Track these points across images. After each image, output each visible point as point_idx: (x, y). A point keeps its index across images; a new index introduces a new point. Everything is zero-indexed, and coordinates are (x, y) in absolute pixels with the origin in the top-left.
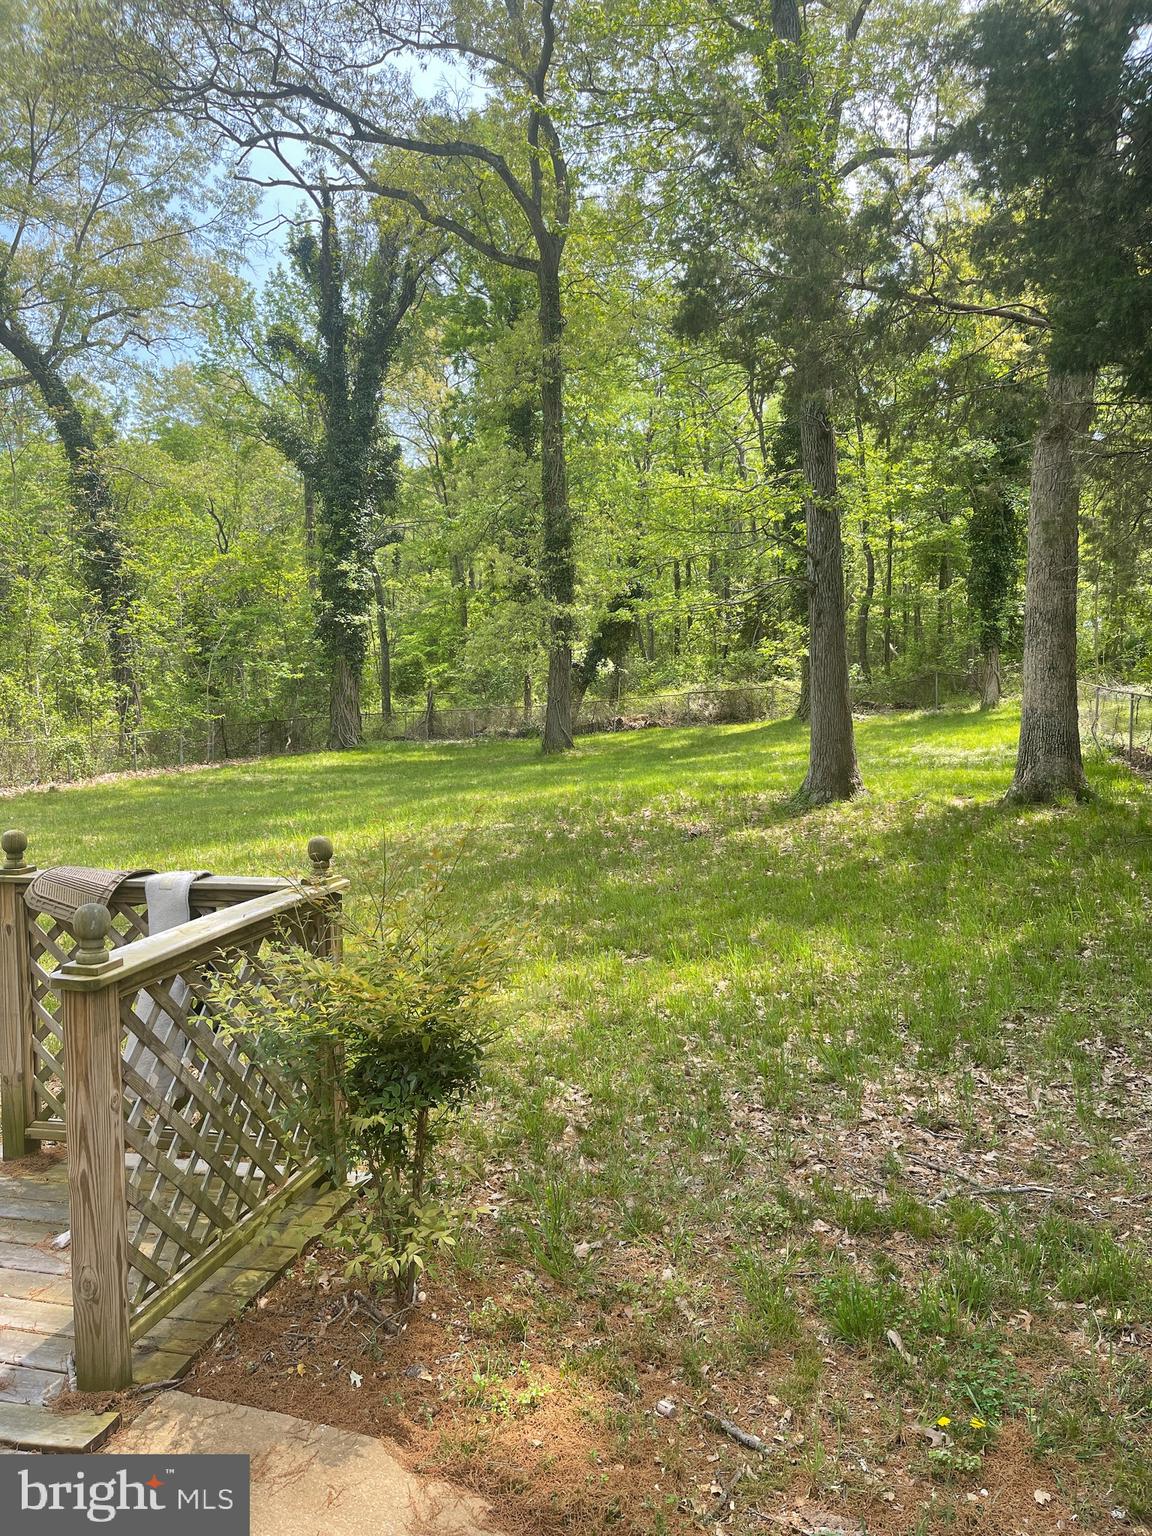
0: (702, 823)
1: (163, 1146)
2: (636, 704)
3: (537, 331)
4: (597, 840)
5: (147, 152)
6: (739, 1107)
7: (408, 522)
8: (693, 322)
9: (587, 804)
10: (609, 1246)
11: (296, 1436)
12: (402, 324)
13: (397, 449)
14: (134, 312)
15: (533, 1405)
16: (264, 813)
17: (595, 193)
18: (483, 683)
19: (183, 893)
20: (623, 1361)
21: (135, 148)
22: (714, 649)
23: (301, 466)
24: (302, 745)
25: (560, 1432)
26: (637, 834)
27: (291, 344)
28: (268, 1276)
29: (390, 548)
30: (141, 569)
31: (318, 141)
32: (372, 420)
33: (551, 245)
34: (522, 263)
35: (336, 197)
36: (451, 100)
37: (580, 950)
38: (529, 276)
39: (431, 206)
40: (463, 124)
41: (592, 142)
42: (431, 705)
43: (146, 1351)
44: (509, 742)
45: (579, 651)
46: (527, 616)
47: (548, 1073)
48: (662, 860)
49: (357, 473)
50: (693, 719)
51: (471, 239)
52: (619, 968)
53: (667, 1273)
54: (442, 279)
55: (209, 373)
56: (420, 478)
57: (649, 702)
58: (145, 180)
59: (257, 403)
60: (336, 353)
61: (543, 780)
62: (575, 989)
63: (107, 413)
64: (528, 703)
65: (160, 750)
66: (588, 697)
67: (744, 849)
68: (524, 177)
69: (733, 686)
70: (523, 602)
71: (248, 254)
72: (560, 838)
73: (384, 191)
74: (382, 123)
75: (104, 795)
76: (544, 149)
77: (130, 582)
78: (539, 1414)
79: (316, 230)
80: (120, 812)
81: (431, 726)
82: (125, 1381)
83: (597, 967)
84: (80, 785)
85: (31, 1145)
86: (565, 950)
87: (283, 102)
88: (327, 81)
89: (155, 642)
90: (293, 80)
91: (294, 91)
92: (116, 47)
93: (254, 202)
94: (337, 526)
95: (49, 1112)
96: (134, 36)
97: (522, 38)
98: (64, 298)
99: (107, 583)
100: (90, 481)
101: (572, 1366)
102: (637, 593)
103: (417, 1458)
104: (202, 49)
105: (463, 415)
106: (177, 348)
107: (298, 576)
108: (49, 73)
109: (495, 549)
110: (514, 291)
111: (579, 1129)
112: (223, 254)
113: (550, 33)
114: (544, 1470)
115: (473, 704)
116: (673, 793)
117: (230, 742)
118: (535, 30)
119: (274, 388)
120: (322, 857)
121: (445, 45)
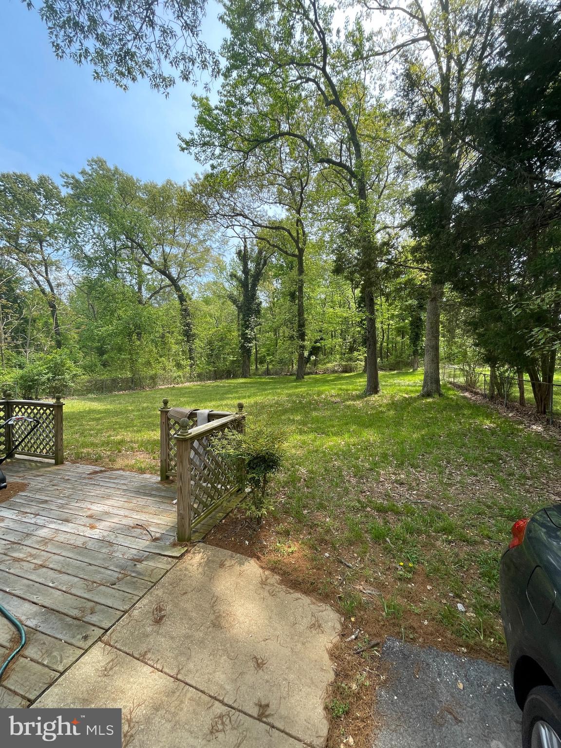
0: (338, 400)
1: (200, 479)
2: (321, 368)
3: (297, 273)
4: (310, 403)
5: (202, 230)
6: (347, 476)
7: (263, 320)
8: (338, 270)
9: (307, 394)
10: (312, 512)
11: (232, 557)
12: (263, 271)
13: (261, 302)
14: (197, 269)
15: (292, 553)
16: (225, 394)
17: (313, 238)
18: (281, 361)
19: (206, 415)
20: (316, 542)
21: (199, 229)
22: (342, 354)
23: (237, 306)
24: (235, 376)
25: (299, 560)
26: (321, 402)
27: (235, 276)
28: (225, 515)
29: (258, 327)
30: (196, 332)
31: (244, 227)
32: (255, 295)
33: (301, 251)
34: (294, 255)
35: (248, 240)
36: (277, 216)
37: (305, 432)
38: (295, 259)
39: (271, 242)
40: (280, 222)
41: (312, 226)
42: (268, 367)
43: (195, 532)
44: (288, 377)
45: (306, 354)
46: (292, 344)
47: (297, 464)
48: (327, 409)
49: (251, 308)
50: (336, 372)
51: (281, 250)
52: (316, 438)
53: (328, 520)
54: (273, 260)
55: (215, 283)
56: (266, 309)
57: (324, 367)
58: (201, 237)
59: (227, 291)
60: (246, 278)
61: (296, 387)
62: (304, 443)
63: (190, 293)
64: (293, 367)
65: (200, 377)
66: (308, 365)
67: (349, 406)
68: (295, 235)
69: (346, 363)
70: (292, 341)
71: (226, 254)
72: (300, 402)
73: (259, 238)
74: (260, 222)
75: (186, 388)
76: (300, 228)
77: (194, 335)
78: (294, 555)
79: (242, 248)
80: (191, 392)
81: (267, 373)
82: (189, 540)
83: (310, 437)
84: (180, 385)
85: (167, 477)
86: (301, 432)
87: (235, 217)
88: (247, 212)
89: (200, 350)
90: (238, 212)
91: (238, 215)
92: (195, 205)
93: (227, 242)
94: (246, 321)
95: (172, 469)
96: (200, 202)
97: (295, 201)
98: (181, 266)
99: (188, 335)
100: (185, 310)
101: (303, 543)
102: (322, 339)
103: (262, 564)
104: (216, 204)
105: (278, 293)
106: (208, 277)
107: (235, 334)
108: (179, 211)
109: (285, 328)
110: (291, 262)
111: (305, 480)
112: (220, 254)
113: (302, 199)
114: (295, 570)
115: (279, 367)
116: (330, 391)
117: (217, 375)
118: (298, 198)
119: (231, 287)
120: (241, 406)
121: (276, 203)
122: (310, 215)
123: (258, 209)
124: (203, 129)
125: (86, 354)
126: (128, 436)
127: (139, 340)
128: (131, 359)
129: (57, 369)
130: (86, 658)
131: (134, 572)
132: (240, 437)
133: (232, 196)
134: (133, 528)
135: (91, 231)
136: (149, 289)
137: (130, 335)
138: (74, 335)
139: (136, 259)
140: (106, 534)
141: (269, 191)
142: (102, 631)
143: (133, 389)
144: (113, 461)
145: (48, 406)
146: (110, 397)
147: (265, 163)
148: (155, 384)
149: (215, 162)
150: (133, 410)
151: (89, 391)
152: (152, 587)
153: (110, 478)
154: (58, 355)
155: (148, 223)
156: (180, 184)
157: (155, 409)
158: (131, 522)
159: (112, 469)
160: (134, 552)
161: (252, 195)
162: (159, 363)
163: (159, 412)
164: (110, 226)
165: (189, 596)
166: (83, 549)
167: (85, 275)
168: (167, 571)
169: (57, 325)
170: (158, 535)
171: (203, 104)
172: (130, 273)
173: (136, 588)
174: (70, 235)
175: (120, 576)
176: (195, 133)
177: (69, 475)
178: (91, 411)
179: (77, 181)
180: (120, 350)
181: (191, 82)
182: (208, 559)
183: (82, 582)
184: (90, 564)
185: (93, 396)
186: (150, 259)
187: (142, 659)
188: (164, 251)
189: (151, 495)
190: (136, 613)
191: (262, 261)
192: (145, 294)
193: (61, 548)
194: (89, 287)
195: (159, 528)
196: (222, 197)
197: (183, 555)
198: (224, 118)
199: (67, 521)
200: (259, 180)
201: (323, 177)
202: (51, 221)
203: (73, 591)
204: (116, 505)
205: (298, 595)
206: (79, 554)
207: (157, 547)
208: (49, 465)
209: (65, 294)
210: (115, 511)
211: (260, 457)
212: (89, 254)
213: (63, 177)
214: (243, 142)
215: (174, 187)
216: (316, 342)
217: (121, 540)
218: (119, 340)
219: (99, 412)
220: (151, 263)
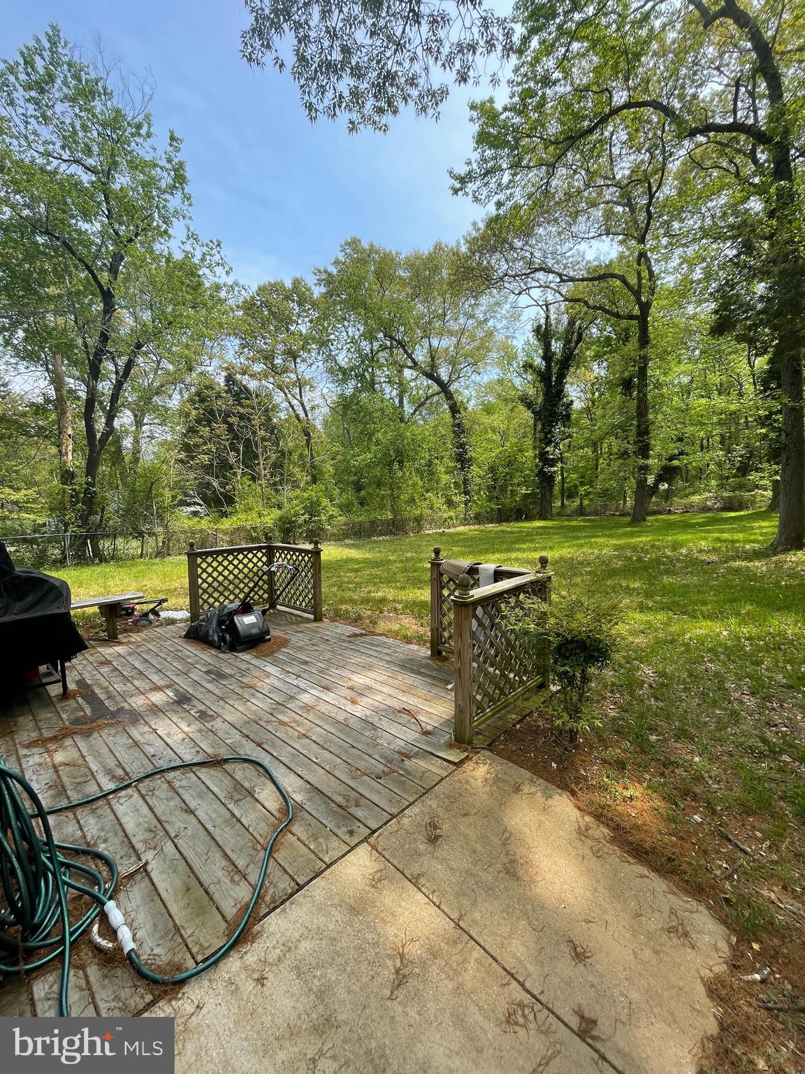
0: (714, 558)
1: (485, 662)
2: (678, 502)
3: (637, 345)
4: (658, 561)
5: (482, 305)
6: (736, 690)
7: (575, 430)
8: (721, 327)
9: (653, 546)
10: (665, 740)
11: (531, 781)
12: (576, 351)
13: (572, 401)
14: (475, 364)
15: (631, 798)
16: (514, 543)
17: (668, 281)
18: (605, 493)
19: (492, 571)
20: (675, 792)
21: (478, 305)
22: (722, 477)
23: (533, 412)
24: (529, 518)
25: (645, 814)
26: (678, 560)
27: (531, 366)
28: (520, 718)
29: (567, 441)
30: (473, 455)
31: (545, 287)
32: (562, 391)
33: (645, 307)
34: (631, 317)
35: (551, 307)
36: (602, 257)
37: (651, 609)
38: (635, 322)
39: (591, 303)
40: (607, 266)
41: (667, 259)
42: (581, 503)
43: (477, 733)
44: (616, 518)
45: (651, 480)
46: (625, 465)
47: (635, 659)
48: (692, 572)
49: (555, 412)
50: (709, 509)
51: (607, 312)
52: (670, 619)
53: (697, 759)
54: (594, 330)
55: (500, 382)
56: (581, 412)
57: (684, 501)
58: (481, 316)
59: (517, 390)
60: (548, 367)
61: (632, 535)
62: (650, 625)
63: (465, 401)
64: (625, 502)
65: (478, 519)
66: (654, 499)
67: (737, 571)
68: (633, 281)
69: (731, 494)
70: (625, 459)
71: (517, 335)
72: (640, 559)
73: (571, 301)
74: (571, 274)
75: (459, 534)
76: (643, 267)
77: (470, 459)
78: (633, 803)
79: (543, 321)
80: (466, 540)
81: (581, 512)
82: (470, 743)
83: (659, 617)
84: (452, 530)
85: (439, 653)
86: (642, 608)
87: (532, 275)
88: (550, 263)
89: (478, 480)
90: (537, 266)
91: (537, 270)
92: (473, 269)
93: (519, 316)
94: (546, 434)
95: (445, 642)
96: (479, 264)
97: (636, 222)
98: (453, 362)
99: (463, 460)
100: (459, 425)
101: (649, 787)
102: (681, 453)
103: (579, 804)
104: (503, 262)
105: (601, 385)
106: (491, 374)
107: (530, 454)
108: (450, 284)
109: (613, 438)
110: (627, 330)
111: (651, 686)
112: (507, 337)
113: (650, 215)
114: (637, 827)
115: (600, 502)
116: (699, 543)
117: (503, 516)
118: (642, 217)
119: (524, 384)
120: (544, 561)
121: (600, 235)
122: (664, 241)
123: (567, 254)
124: (485, 151)
125: (342, 491)
126: (390, 593)
127: (401, 469)
128: (392, 495)
129: (313, 508)
130: (350, 857)
131: (401, 768)
132: (544, 607)
133: (527, 243)
134: (399, 712)
135: (345, 334)
136: (411, 402)
137: (390, 464)
138: (329, 468)
139: (396, 362)
140: (369, 713)
141: (589, 218)
142: (369, 832)
143: (395, 535)
144: (374, 623)
145: (307, 552)
146: (369, 543)
147: (583, 172)
148: (420, 527)
149: (501, 197)
150: (395, 561)
151: (346, 535)
152: (424, 794)
153: (371, 644)
154: (313, 492)
155: (410, 309)
156: (452, 243)
157: (421, 560)
158: (397, 705)
159: (373, 634)
160: (402, 743)
161: (559, 233)
162: (426, 499)
163: (429, 565)
164: (366, 324)
165: (471, 819)
166: (344, 726)
167: (340, 392)
168: (442, 779)
169: (312, 457)
170: (429, 728)
171: (485, 111)
172: (389, 382)
173: (405, 790)
174: (324, 343)
175: (386, 769)
176: (473, 161)
177: (328, 634)
178: (348, 560)
179: (329, 275)
180: (379, 484)
181: (471, 81)
182: (496, 775)
183: (345, 765)
184: (353, 747)
185: (351, 542)
186: (413, 360)
187: (415, 881)
188: (430, 346)
189: (420, 673)
190: (406, 821)
191: (574, 336)
192: (408, 409)
193: (323, 719)
194: (345, 407)
195: (431, 718)
196: (512, 248)
197: (462, 762)
198: (517, 120)
199: (328, 689)
200: (572, 205)
201: (694, 163)
202: (304, 331)
203: (337, 773)
204: (379, 678)
205: (644, 870)
206: (340, 731)
207: (428, 743)
208: (308, 621)
209: (318, 419)
210: (378, 687)
211: (577, 641)
212: (343, 364)
213: (315, 274)
214: (546, 148)
215: (444, 251)
216: (671, 459)
217: (384, 724)
218: (377, 471)
219: (357, 561)
220: (415, 365)
